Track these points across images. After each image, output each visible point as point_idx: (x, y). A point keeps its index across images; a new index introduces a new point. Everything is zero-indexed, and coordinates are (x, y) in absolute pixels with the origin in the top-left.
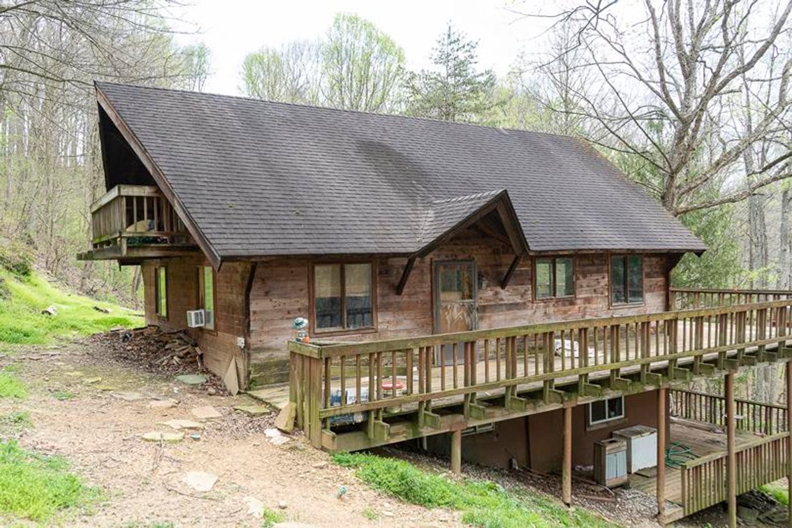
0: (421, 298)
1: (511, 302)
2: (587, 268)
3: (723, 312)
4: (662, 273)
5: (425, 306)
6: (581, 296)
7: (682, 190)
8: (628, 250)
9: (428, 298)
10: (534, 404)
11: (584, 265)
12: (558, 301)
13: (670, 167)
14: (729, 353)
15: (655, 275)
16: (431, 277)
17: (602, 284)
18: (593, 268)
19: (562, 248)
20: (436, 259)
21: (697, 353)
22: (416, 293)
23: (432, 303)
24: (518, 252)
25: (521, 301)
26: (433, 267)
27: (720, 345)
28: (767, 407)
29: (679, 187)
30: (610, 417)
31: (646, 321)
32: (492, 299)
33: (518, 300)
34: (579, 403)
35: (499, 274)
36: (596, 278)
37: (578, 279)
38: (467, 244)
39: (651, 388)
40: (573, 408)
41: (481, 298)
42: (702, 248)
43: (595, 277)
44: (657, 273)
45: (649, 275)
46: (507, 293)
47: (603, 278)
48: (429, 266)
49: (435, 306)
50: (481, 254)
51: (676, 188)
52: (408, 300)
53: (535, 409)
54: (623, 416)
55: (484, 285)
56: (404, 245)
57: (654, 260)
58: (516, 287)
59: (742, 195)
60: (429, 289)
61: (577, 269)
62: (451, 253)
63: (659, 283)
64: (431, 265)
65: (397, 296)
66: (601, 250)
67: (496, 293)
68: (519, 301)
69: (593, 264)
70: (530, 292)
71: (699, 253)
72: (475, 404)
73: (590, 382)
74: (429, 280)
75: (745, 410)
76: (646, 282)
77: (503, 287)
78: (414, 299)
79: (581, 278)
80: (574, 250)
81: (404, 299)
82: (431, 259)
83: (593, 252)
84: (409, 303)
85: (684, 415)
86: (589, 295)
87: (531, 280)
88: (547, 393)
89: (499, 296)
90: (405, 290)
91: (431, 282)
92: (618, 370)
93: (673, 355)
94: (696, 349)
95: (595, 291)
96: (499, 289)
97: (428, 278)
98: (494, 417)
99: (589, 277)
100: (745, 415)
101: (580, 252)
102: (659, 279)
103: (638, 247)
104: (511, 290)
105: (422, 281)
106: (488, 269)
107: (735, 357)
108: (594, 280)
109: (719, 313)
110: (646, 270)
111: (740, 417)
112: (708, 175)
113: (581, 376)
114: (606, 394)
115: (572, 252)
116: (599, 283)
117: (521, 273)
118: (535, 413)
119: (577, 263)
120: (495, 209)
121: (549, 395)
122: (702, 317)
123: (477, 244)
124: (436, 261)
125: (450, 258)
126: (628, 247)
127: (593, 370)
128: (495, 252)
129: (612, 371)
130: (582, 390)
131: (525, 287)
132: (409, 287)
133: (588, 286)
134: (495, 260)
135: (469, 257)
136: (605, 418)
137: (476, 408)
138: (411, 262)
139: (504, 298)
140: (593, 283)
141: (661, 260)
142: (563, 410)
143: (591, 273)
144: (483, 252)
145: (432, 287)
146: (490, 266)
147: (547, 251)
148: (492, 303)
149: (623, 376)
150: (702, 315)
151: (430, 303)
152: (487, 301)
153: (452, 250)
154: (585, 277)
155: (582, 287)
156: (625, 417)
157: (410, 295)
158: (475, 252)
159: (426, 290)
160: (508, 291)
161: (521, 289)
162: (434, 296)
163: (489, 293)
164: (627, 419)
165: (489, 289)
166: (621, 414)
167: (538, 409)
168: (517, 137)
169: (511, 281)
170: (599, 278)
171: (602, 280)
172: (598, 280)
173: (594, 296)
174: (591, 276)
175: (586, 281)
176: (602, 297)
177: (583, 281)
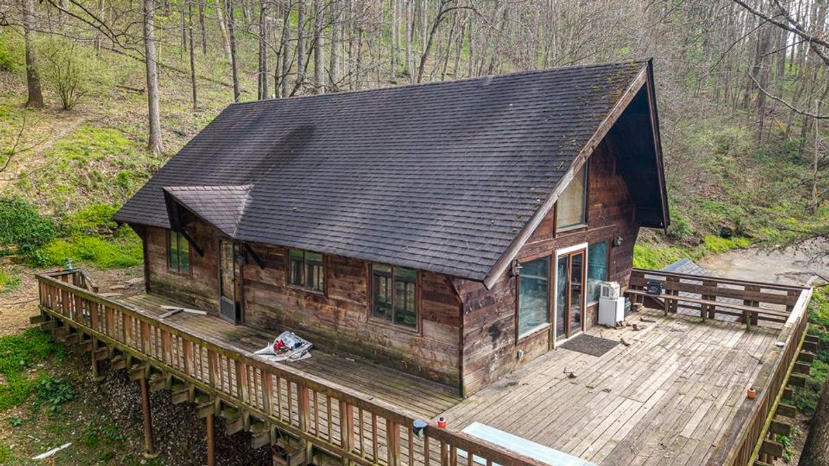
0: (213, 262)
1: (269, 283)
2: (340, 267)
4: (456, 299)
6: (333, 297)
11: (336, 263)
12: (309, 295)
15: (442, 299)
17: (359, 290)
18: (348, 269)
25: (276, 285)
26: (217, 241)
32: (254, 276)
36: (352, 281)
37: (330, 277)
41: (247, 273)
43: (350, 279)
44: (445, 296)
45: (430, 296)
46: (266, 274)
47: (360, 283)
49: (218, 271)
52: (206, 261)
57: (440, 277)
58: (273, 270)
61: (329, 266)
63: (450, 313)
67: (258, 272)
68: (274, 283)
69: (348, 264)
70: (284, 278)
74: (217, 250)
76: (424, 303)
77: (263, 268)
78: (209, 262)
79: (333, 276)
84: (207, 264)
86: (342, 298)
87: (285, 266)
89: (260, 275)
90: (206, 253)
95: (350, 295)
96: (259, 268)
97: (216, 248)
99: (342, 278)
102: (449, 307)
104: (269, 272)
105: (213, 250)
108: (349, 283)
110: (426, 288)
116: (354, 287)
131: (281, 272)
133: (341, 288)
139: (263, 278)
140: (347, 286)
143: (345, 274)
145: (217, 255)
152: (251, 277)
154: (337, 276)
155: (333, 286)
159: (215, 257)
160: (267, 272)
161: (277, 273)
162: (218, 262)
163: (252, 270)
165: (252, 266)
169: (269, 263)
170: (355, 281)
171: (358, 285)
172: (353, 283)
173: (349, 301)
174: (345, 276)
175: (338, 281)
176: (359, 305)
177: (335, 280)
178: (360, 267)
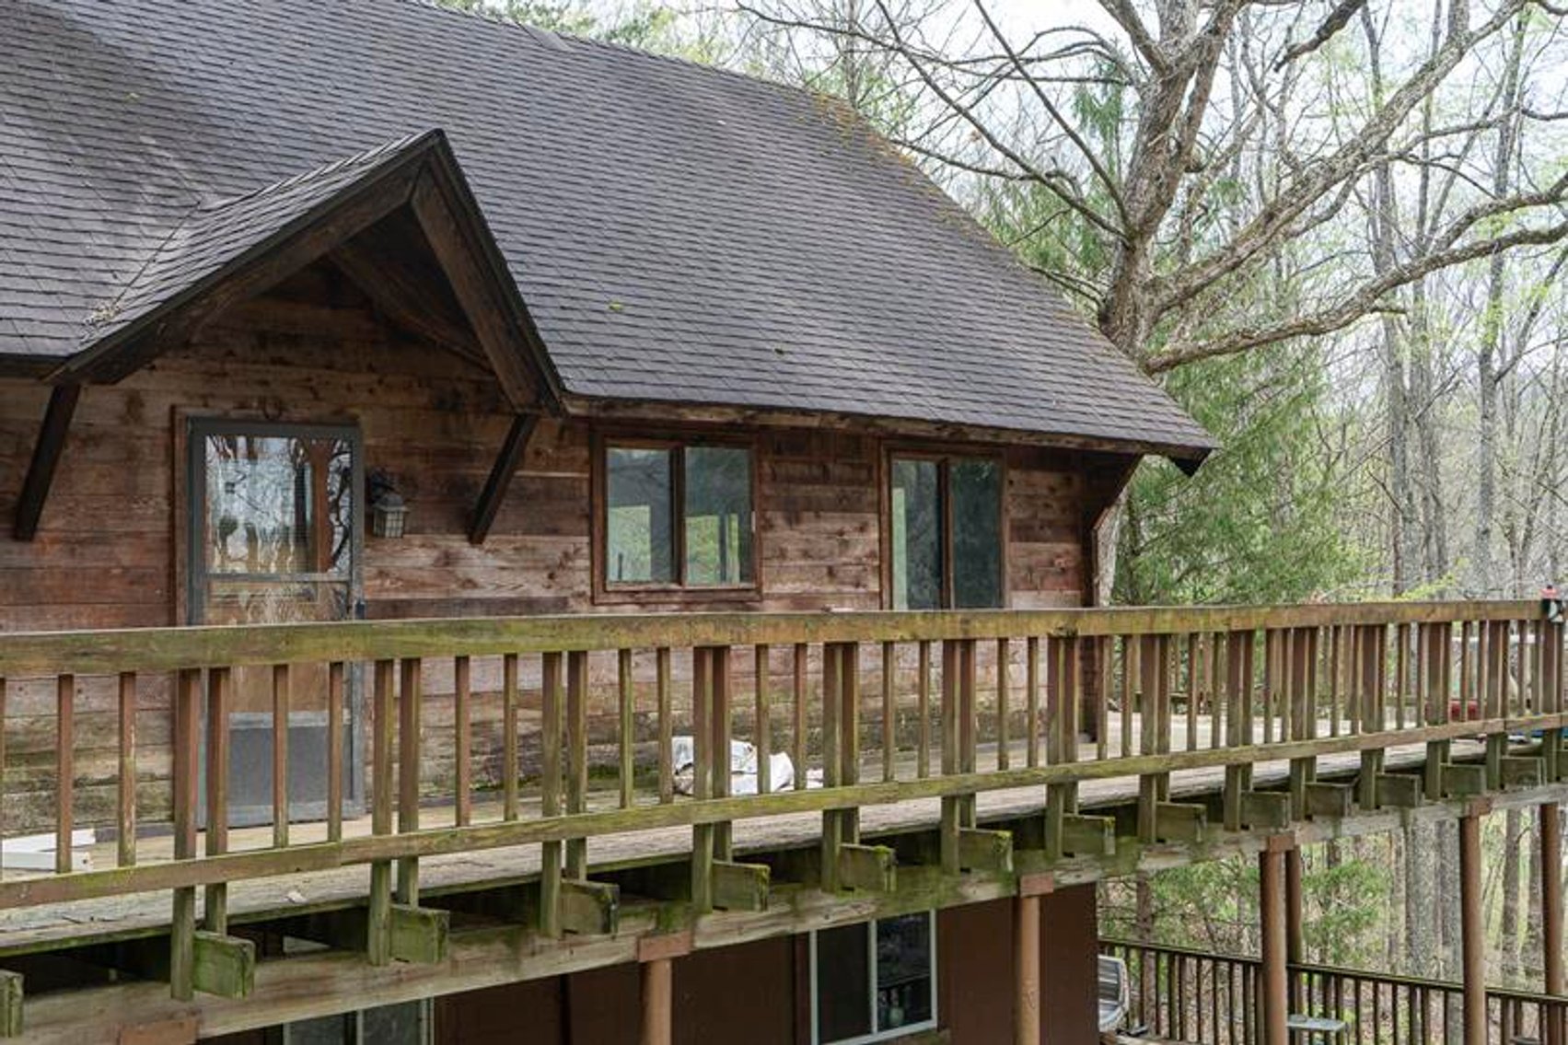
0: (126, 560)
1: (505, 594)
2: (801, 491)
3: (1237, 625)
4: (1073, 529)
5: (139, 590)
6: (778, 588)
7: (1164, 296)
8: (942, 424)
9: (158, 562)
10: (511, 942)
11: (790, 479)
12: (695, 598)
13: (1124, 217)
14: (1262, 770)
15: (1048, 532)
16: (172, 479)
17: (858, 551)
18: (827, 493)
19: (697, 396)
20: (191, 411)
21: (1151, 765)
22: (100, 539)
23: (172, 576)
24: (519, 396)
25: (549, 594)
26: (180, 442)
27: (1231, 743)
28: (1412, 987)
29: (1154, 286)
30: (886, 1024)
31: (960, 636)
32: (427, 576)
33: (536, 588)
34: (701, 944)
35: (457, 488)
36: (838, 526)
37: (768, 526)
38: (329, 367)
39: (983, 891)
40: (676, 962)
41: (382, 574)
42: (1197, 442)
43: (832, 523)
44: (1051, 524)
45: (1024, 532)
46: (492, 561)
47: (862, 529)
48: (162, 438)
49: (182, 594)
50: (391, 408)
51: (1145, 288)
52: (65, 562)
53: (514, 962)
54: (932, 1024)
55: (393, 523)
56: (24, 328)
57: (1043, 480)
58: (530, 540)
59: (1340, 313)
60: (163, 525)
61: (767, 490)
62: (259, 391)
63: (1061, 562)
64: (171, 431)
65: (15, 547)
66: (844, 415)
67: (448, 559)
68: (538, 592)
69: (825, 478)
70: (584, 563)
71: (1189, 461)
72: (219, 935)
73: (736, 859)
74: (160, 490)
75: (1348, 997)
76: (1014, 551)
77: (475, 538)
78: (92, 560)
79: (779, 521)
80: (741, 408)
81: (46, 560)
82: (173, 408)
83: (814, 422)
84: (68, 574)
85: (1165, 1031)
86: (807, 586)
87: (589, 518)
88: (555, 893)
89: (461, 571)
90: (53, 521)
91: (171, 497)
92: (849, 815)
93: (1062, 766)
94: (1146, 751)
95: (831, 572)
96: (458, 544)
97: (157, 480)
98: (326, 994)
99: (809, 524)
100: (1349, 1015)
101: (765, 419)
102: (1061, 547)
103: (979, 420)
104: (508, 550)
105: (129, 494)
106: (418, 464)
107: (1284, 785)
108: (830, 535)
109: (1224, 629)
110: (1014, 512)
111: (1334, 1026)
112: (1242, 251)
113: (700, 831)
114: (815, 911)
115: (731, 415)
116: (845, 544)
117: (550, 491)
118: (513, 979)
119: (767, 469)
120: (407, 210)
121: (562, 903)
122: (1165, 638)
123: (371, 369)
124: (194, 420)
125: (254, 412)
126: (941, 415)
127: (749, 807)
128: (447, 405)
129: (829, 816)
130: (703, 889)
131: (568, 543)
132: (70, 512)
133: (806, 554)
134: (445, 431)
135: (339, 412)
136: (869, 1032)
137: (219, 947)
138: (64, 398)
139: (480, 580)
140: (825, 545)
141: (1068, 481)
142: (637, 973)
143: (818, 508)
144: (395, 400)
145: (172, 516)
146: (425, 454)
147: (639, 402)
148: (431, 595)
149: (871, 839)
150: (1165, 629)
151: (163, 580)
152: (410, 585)
153: (265, 383)
154: (793, 519)
155: (783, 555)
156: (940, 1028)
157: (73, 544)
158: (364, 396)
159: (146, 527)
160: (495, 551)
161: (552, 547)
162: (181, 548)
163: (419, 557)
164: (946, 1033)
165: (417, 540)
166: (929, 1018)
167: (526, 962)
168: (602, 65)
169: (506, 514)
170: (847, 527)
171: (856, 536)
172: (841, 533)
173: (830, 589)
174: (818, 517)
175: (797, 535)
176: (858, 596)
177: (787, 533)
178: (861, 484)
